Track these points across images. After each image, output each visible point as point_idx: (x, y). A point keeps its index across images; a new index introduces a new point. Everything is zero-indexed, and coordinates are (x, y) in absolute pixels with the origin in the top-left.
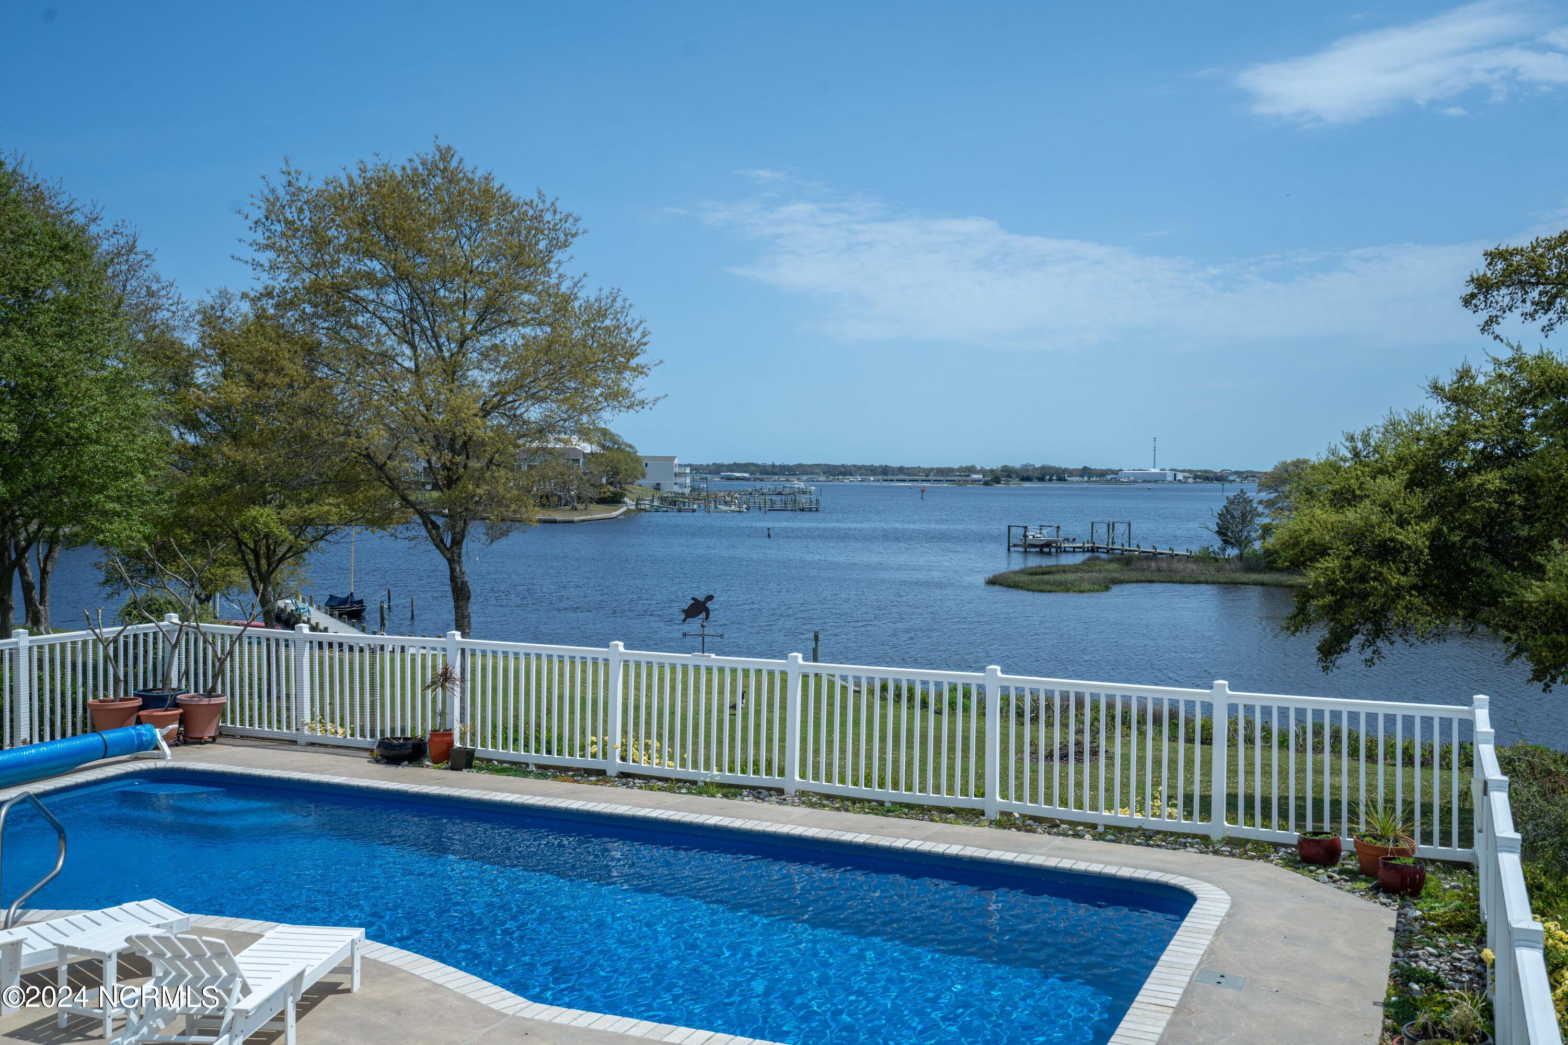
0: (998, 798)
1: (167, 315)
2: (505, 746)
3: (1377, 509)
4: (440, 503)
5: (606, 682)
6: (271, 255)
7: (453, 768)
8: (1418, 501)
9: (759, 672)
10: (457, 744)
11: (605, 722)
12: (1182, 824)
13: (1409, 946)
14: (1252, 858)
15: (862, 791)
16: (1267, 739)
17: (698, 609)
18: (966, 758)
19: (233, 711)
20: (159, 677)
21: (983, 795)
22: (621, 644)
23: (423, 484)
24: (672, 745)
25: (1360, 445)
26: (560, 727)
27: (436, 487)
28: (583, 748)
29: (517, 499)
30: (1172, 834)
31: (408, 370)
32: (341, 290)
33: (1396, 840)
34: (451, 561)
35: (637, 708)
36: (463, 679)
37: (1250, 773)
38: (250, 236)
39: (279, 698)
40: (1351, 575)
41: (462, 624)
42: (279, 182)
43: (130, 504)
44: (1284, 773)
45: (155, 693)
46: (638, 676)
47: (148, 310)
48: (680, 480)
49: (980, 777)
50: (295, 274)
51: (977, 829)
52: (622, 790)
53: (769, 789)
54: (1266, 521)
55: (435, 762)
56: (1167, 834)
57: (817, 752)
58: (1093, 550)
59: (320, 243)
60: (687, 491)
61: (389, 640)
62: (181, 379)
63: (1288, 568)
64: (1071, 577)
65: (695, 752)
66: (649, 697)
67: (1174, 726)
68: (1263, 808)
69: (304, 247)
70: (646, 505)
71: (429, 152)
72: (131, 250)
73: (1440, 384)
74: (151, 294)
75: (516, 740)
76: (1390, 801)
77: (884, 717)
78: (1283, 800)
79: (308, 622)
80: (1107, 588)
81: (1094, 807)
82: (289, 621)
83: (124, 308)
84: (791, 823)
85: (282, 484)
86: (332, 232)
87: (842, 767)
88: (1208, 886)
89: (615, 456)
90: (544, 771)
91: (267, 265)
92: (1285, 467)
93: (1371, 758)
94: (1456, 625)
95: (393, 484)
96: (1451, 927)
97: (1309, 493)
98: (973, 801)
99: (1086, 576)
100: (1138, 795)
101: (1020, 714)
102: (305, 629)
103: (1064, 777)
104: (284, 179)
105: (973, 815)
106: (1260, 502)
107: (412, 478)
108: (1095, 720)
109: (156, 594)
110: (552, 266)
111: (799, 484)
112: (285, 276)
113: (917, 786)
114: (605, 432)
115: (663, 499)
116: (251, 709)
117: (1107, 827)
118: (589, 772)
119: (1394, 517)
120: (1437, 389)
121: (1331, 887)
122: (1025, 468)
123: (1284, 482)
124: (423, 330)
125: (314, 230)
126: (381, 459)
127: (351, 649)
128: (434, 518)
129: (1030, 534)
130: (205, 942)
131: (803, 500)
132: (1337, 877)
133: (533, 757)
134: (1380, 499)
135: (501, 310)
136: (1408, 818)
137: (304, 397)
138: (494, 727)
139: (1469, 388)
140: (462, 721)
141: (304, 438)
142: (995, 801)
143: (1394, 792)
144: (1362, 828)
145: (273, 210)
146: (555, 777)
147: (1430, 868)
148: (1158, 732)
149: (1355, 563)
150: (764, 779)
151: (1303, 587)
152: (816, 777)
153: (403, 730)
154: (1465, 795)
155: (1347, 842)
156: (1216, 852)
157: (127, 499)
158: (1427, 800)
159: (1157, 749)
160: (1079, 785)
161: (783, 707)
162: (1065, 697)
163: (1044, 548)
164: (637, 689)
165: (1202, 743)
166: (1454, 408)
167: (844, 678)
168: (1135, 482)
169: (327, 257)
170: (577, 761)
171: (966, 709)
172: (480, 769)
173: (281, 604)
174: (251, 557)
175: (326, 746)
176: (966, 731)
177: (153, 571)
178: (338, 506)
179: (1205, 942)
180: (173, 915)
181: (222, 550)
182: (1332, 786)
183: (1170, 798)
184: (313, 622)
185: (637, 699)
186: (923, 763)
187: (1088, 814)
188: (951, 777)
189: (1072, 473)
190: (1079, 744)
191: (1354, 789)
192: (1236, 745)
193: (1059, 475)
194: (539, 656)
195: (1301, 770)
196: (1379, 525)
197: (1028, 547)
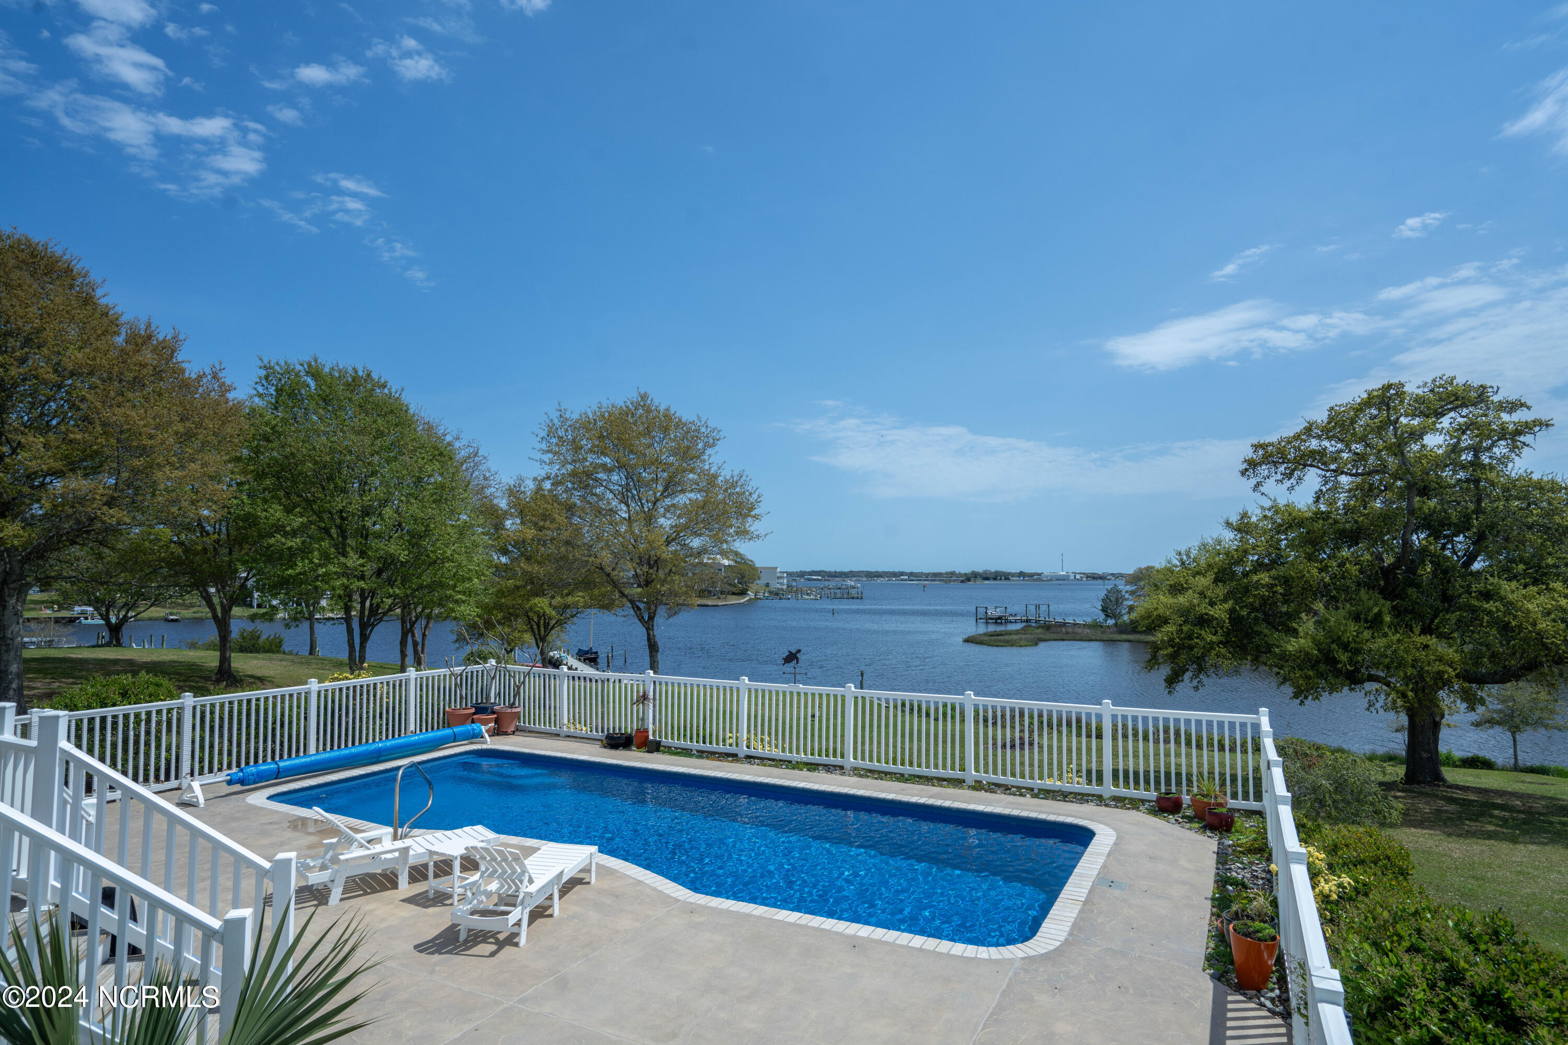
0: (973, 772)
1: (494, 490)
2: (679, 739)
3: (1197, 596)
4: (641, 595)
5: (738, 701)
6: (550, 455)
7: (649, 752)
8: (1221, 590)
9: (828, 695)
10: (651, 737)
11: (737, 725)
12: (1085, 788)
13: (1225, 863)
14: (1129, 809)
15: (891, 767)
16: (1135, 735)
17: (792, 657)
18: (953, 747)
19: (524, 716)
20: (484, 696)
21: (964, 770)
22: (746, 678)
23: (632, 584)
24: (777, 739)
25: (1185, 558)
26: (711, 727)
27: (640, 586)
28: (724, 741)
29: (686, 593)
30: (1079, 794)
31: (625, 519)
32: (589, 475)
33: (1216, 797)
34: (648, 629)
35: (756, 716)
36: (654, 699)
37: (1126, 756)
38: (539, 446)
39: (550, 708)
40: (1183, 636)
41: (654, 666)
42: (555, 415)
43: (470, 596)
44: (1146, 756)
45: (481, 705)
46: (756, 697)
47: (483, 488)
48: (780, 581)
49: (962, 759)
50: (563, 466)
51: (960, 791)
52: (747, 766)
53: (835, 766)
54: (1131, 603)
55: (638, 748)
56: (1076, 794)
57: (863, 743)
58: (1027, 621)
59: (577, 448)
60: (785, 587)
61: (610, 674)
62: (499, 526)
63: (1145, 631)
64: (1014, 637)
65: (791, 743)
66: (763, 710)
67: (1079, 728)
68: (1134, 778)
69: (568, 450)
70: (760, 595)
71: (635, 396)
72: (476, 455)
73: (1230, 521)
74: (486, 479)
75: (685, 736)
76: (1211, 773)
77: (903, 722)
78: (1147, 773)
79: (566, 665)
80: (1036, 644)
81: (1032, 778)
82: (556, 664)
83: (470, 487)
84: (848, 787)
85: (552, 585)
86: (584, 442)
87: (879, 753)
88: (1102, 826)
89: (743, 567)
90: (702, 754)
91: (548, 461)
92: (1140, 570)
93: (1199, 746)
94: (1247, 666)
95: (615, 584)
96: (1250, 851)
97: (1156, 586)
98: (958, 774)
99: (1024, 636)
100: (1058, 770)
101: (986, 720)
102: (565, 669)
103: (1013, 759)
104: (558, 413)
105: (958, 783)
106: (1127, 592)
107: (625, 580)
108: (1031, 724)
109: (483, 648)
110: (706, 457)
111: (850, 583)
112: (557, 467)
113: (924, 764)
114: (737, 554)
115: (770, 592)
116: (534, 715)
117: (1040, 790)
118: (728, 755)
119: (1207, 600)
120: (1228, 524)
121: (1177, 827)
122: (985, 572)
123: (1140, 579)
124: (633, 496)
125: (574, 441)
126: (608, 569)
127: (591, 680)
128: (638, 604)
129: (989, 612)
130: (509, 852)
131: (853, 592)
132: (1181, 820)
133: (695, 746)
134: (1199, 589)
135: (679, 484)
136: (1223, 784)
137: (565, 535)
138: (673, 727)
139: (1247, 523)
140: (654, 723)
141: (564, 558)
142: (972, 773)
143: (1213, 768)
144: (1195, 790)
145: (551, 431)
146: (708, 758)
147: (1237, 815)
148: (1070, 732)
149: (1185, 628)
150: (831, 760)
151: (1153, 642)
152: (863, 759)
153: (620, 729)
154: (1257, 769)
155: (1186, 799)
156: (1106, 805)
157: (469, 593)
158: (1233, 772)
159: (1069, 742)
160: (1022, 764)
161: (843, 717)
162: (1012, 710)
163: (998, 620)
164: (756, 705)
165: (1097, 738)
166: (1239, 536)
167: (879, 699)
168: (1051, 580)
169: (580, 456)
170: (721, 748)
171: (953, 717)
172: (664, 752)
173: (551, 654)
174: (535, 627)
175: (576, 737)
176: (953, 731)
177: (482, 635)
178: (583, 597)
179: (1101, 860)
180: (490, 835)
181: (520, 623)
182: (1176, 764)
183: (1078, 771)
184: (569, 665)
185: (756, 711)
186: (928, 750)
187: (1028, 782)
188: (944, 758)
189: (1013, 575)
190: (1021, 738)
191: (1189, 766)
192: (1117, 739)
193: (1006, 576)
194: (698, 686)
195: (1157, 754)
196: (1199, 605)
197: (988, 620)
